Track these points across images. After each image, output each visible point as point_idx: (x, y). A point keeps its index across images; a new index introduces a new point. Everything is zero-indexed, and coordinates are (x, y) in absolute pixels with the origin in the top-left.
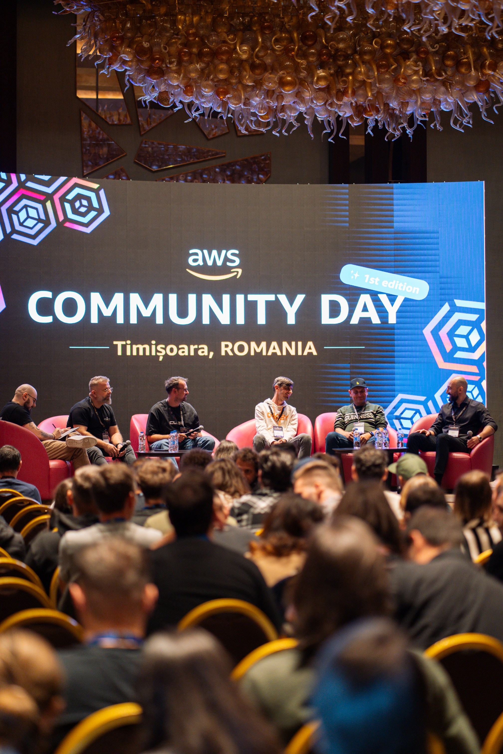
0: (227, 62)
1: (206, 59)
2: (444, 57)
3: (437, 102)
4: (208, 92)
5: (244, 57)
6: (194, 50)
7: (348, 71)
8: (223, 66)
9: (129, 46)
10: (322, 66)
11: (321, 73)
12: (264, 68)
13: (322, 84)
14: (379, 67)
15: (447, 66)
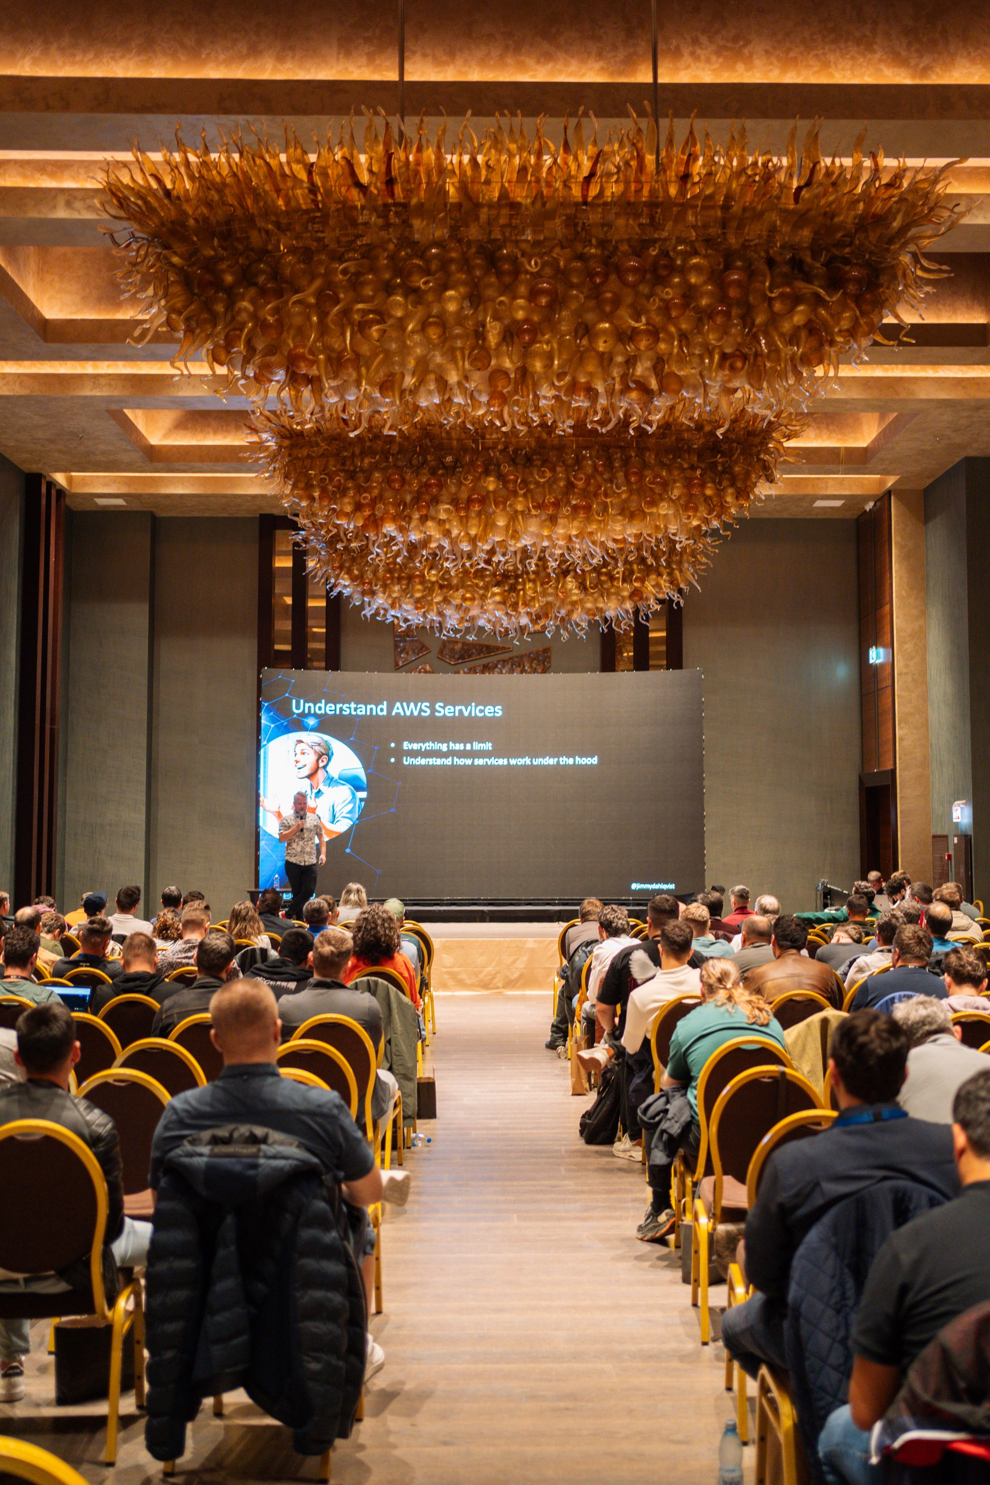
0: (421, 583)
1: (404, 582)
2: (599, 574)
3: (600, 610)
4: (408, 606)
5: (434, 579)
6: (396, 575)
7: (520, 587)
8: (419, 587)
9: (347, 573)
10: (498, 584)
11: (496, 590)
12: (450, 587)
13: (498, 598)
14: (542, 585)
15: (604, 582)
